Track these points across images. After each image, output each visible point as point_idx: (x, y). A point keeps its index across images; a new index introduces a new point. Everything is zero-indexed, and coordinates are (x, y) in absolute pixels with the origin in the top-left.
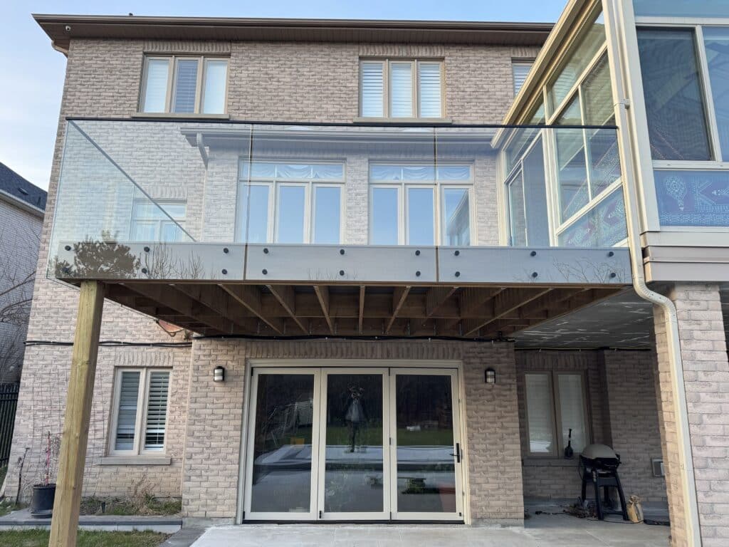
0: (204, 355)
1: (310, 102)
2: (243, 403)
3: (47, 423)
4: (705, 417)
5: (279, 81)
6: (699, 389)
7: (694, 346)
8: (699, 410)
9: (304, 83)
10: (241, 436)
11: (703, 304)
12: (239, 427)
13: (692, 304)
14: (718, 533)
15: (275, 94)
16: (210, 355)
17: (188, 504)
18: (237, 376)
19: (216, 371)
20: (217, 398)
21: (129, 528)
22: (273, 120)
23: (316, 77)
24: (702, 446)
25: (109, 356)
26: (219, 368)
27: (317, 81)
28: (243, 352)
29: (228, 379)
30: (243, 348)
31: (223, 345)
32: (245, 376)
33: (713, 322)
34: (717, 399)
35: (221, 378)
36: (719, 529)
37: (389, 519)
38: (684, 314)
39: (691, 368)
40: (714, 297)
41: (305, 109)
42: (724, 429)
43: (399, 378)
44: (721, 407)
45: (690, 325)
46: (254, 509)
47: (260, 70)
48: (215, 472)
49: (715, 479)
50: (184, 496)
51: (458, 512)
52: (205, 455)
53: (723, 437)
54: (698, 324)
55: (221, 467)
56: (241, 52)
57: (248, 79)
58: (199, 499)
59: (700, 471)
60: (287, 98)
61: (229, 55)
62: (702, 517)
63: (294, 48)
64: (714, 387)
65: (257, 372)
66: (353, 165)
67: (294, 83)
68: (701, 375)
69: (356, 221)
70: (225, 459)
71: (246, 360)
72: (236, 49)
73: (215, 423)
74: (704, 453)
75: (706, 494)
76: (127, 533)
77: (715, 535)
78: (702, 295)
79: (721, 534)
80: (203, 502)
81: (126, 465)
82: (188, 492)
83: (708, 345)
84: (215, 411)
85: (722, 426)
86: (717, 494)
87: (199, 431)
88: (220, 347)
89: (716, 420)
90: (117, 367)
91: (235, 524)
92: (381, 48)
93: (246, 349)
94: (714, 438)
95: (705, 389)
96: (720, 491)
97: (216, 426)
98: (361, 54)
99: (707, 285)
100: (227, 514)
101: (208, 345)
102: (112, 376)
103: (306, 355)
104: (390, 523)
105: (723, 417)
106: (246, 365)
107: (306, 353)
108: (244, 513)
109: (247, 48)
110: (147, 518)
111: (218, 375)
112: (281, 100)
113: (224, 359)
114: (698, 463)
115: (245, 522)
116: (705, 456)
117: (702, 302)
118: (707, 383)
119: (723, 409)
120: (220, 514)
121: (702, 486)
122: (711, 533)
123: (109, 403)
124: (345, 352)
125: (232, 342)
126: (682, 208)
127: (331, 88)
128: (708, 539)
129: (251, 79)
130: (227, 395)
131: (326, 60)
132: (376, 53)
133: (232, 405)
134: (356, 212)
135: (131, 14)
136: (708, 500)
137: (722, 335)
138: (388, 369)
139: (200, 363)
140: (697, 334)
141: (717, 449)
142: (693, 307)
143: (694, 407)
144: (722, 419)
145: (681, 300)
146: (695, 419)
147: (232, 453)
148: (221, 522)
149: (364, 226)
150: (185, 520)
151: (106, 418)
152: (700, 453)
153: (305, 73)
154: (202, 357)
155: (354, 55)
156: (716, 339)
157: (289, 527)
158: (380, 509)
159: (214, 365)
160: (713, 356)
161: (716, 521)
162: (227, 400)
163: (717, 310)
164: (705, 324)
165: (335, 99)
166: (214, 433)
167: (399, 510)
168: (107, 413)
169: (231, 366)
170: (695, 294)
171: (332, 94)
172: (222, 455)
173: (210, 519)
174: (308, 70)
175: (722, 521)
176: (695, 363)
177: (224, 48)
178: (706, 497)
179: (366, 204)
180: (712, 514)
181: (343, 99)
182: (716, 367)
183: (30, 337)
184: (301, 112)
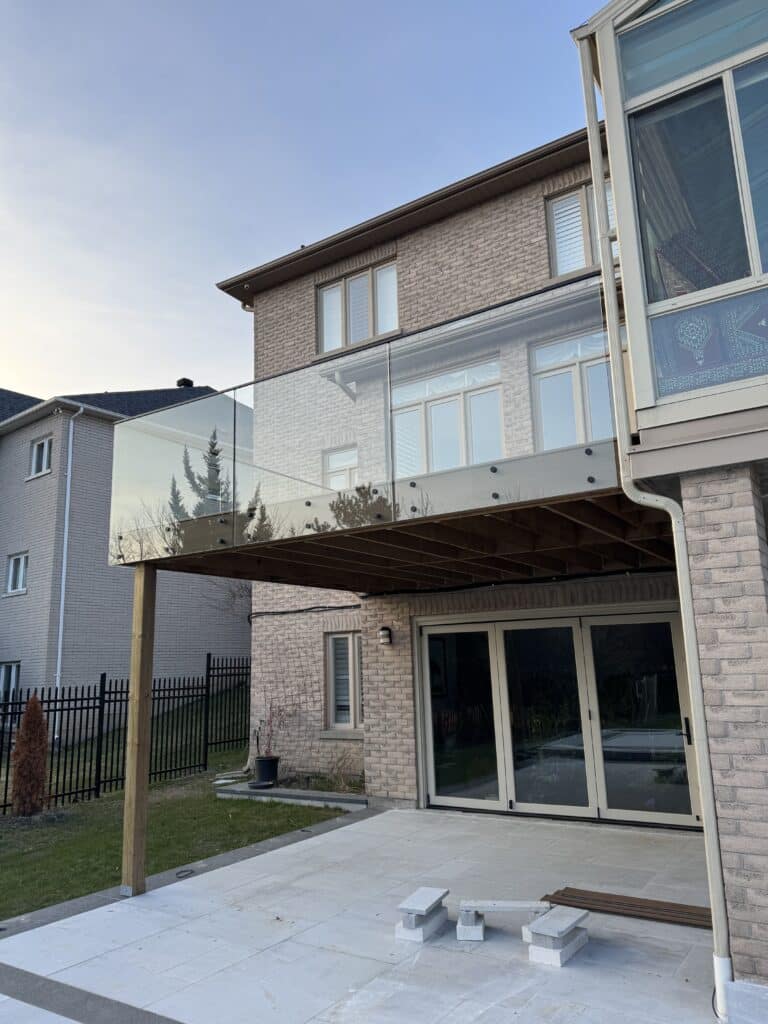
0: (371, 616)
1: (489, 281)
2: (413, 668)
3: (275, 695)
4: (725, 664)
5: (450, 268)
6: (716, 624)
7: (709, 562)
8: (716, 654)
9: (479, 260)
10: (415, 706)
11: (724, 500)
12: (411, 696)
13: (706, 502)
14: (742, 830)
15: (447, 286)
16: (376, 615)
17: (370, 782)
18: (404, 637)
19: (381, 633)
20: (388, 663)
21: (320, 804)
22: (448, 318)
23: (494, 245)
24: (720, 706)
25: (318, 622)
26: (383, 629)
27: (494, 250)
28: (406, 610)
29: (395, 640)
30: (406, 604)
31: (386, 603)
32: (412, 636)
33: (740, 525)
34: (745, 638)
35: (387, 640)
36: (743, 824)
37: (596, 816)
38: (694, 519)
39: (703, 595)
40: (743, 487)
41: (482, 293)
42: (755, 680)
43: (593, 629)
44: (750, 649)
45: (704, 533)
46: (439, 793)
47: (429, 262)
48: (393, 747)
49: (740, 753)
50: (367, 773)
51: (694, 816)
52: (382, 728)
53: (754, 692)
54: (714, 530)
55: (398, 741)
56: (408, 247)
57: (418, 278)
58: (380, 776)
59: (717, 741)
60: (461, 285)
61: (394, 257)
62: (718, 805)
63: (464, 219)
64: (739, 619)
65: (427, 632)
66: (508, 357)
67: (469, 264)
68: (720, 605)
69: (517, 430)
70: (401, 732)
71: (411, 618)
72: (402, 244)
73: (388, 690)
74: (723, 716)
75: (724, 773)
76: (319, 809)
77: (737, 832)
78: (723, 485)
79: (747, 831)
80: (384, 780)
81: (344, 740)
82: (370, 769)
83: (731, 559)
84: (388, 678)
85: (750, 676)
86: (741, 774)
87: (374, 701)
88: (384, 606)
89: (742, 668)
90: (327, 634)
91: (418, 808)
92: (571, 174)
93: (410, 604)
94: (738, 693)
95: (724, 624)
96: (746, 770)
97: (388, 695)
98: (546, 193)
99: (729, 470)
100: (408, 795)
101: (372, 604)
102: (322, 644)
103: (473, 608)
104: (597, 822)
105: (752, 663)
106: (411, 624)
107: (472, 607)
108: (428, 797)
109: (413, 239)
110: (342, 795)
111: (383, 636)
112: (454, 291)
113: (389, 619)
114: (713, 729)
115: (430, 807)
116: (725, 719)
117: (722, 497)
118: (728, 615)
119: (754, 652)
120: (401, 795)
121: (720, 762)
122: (732, 828)
123: (322, 672)
124: (517, 601)
125: (395, 598)
126: (700, 362)
127: (513, 253)
128: (727, 837)
129: (420, 277)
130: (397, 659)
131: (503, 218)
132: (565, 184)
133: (402, 671)
134: (516, 418)
135: (303, 247)
136: (727, 782)
137: (754, 541)
138: (578, 619)
139: (368, 625)
140: (713, 545)
141: (743, 710)
142: (709, 505)
143: (708, 649)
144: (752, 666)
145: (690, 498)
146: (710, 667)
147: (407, 726)
148: (403, 803)
149: (527, 434)
150: (370, 800)
151: (322, 689)
152: (715, 715)
153: (480, 246)
154: (369, 619)
155: (537, 197)
156: (742, 548)
157: (474, 816)
158: (585, 803)
159: (380, 625)
160: (739, 575)
161: (739, 812)
162: (396, 665)
163: (750, 505)
164: (726, 529)
165: (519, 265)
166: (388, 702)
167: (611, 805)
168: (322, 683)
169: (397, 625)
170: (710, 488)
171: (515, 259)
172: (398, 727)
173: (392, 800)
174: (482, 240)
175: (749, 812)
176: (710, 588)
177: (388, 251)
178: (725, 777)
179: (528, 404)
180: (733, 801)
181: (529, 262)
182: (743, 589)
183: (255, 609)
184: (479, 297)
